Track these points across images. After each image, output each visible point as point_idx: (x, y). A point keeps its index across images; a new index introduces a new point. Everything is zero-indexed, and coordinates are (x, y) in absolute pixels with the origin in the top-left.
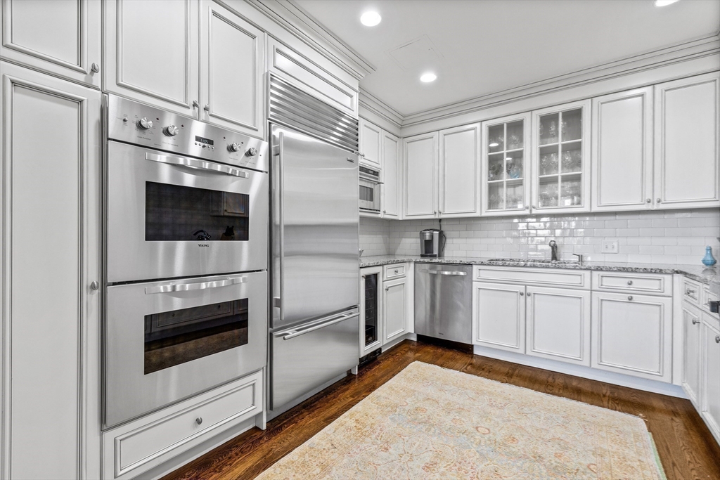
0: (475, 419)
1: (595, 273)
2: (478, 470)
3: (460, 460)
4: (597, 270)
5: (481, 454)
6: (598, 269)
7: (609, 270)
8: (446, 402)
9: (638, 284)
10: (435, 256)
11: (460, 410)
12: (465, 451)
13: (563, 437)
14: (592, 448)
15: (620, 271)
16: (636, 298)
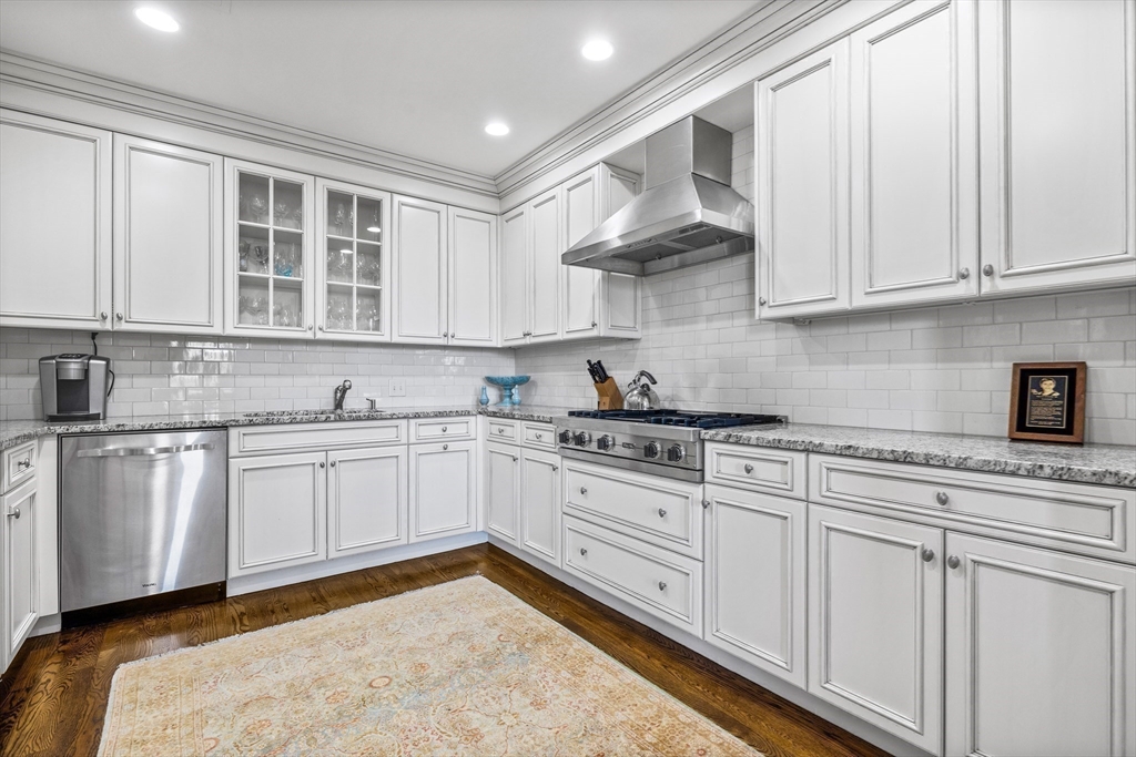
0: (355, 678)
1: (413, 421)
2: (434, 724)
3: (403, 736)
4: (415, 417)
5: (415, 708)
6: (417, 416)
7: (427, 416)
8: (283, 687)
9: (452, 430)
10: (95, 418)
11: (319, 682)
12: (395, 720)
13: (453, 630)
14: (482, 623)
15: (436, 416)
16: (451, 447)
